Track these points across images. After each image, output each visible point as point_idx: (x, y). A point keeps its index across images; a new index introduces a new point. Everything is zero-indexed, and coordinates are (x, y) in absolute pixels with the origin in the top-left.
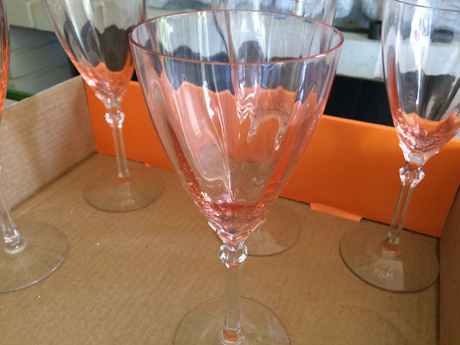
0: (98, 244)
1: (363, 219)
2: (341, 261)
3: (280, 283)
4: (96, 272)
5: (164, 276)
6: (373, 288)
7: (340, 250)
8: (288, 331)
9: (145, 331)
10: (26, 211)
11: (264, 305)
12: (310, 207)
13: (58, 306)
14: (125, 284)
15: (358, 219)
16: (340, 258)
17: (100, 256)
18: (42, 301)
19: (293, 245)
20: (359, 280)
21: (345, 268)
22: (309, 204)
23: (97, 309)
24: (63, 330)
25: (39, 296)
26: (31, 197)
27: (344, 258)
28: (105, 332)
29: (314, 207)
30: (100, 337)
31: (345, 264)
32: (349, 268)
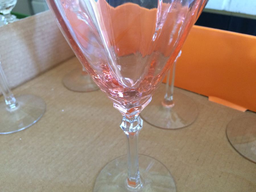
0: (63, 110)
1: (248, 110)
2: (225, 139)
3: (177, 149)
5: (99, 135)
11: (162, 164)
12: (208, 99)
13: (30, 147)
15: (244, 110)
18: (21, 142)
20: (238, 154)
22: (208, 97)
23: (52, 151)
25: (20, 139)
28: (53, 167)
29: (211, 99)
30: (50, 170)
31: (229, 141)
32: (231, 144)
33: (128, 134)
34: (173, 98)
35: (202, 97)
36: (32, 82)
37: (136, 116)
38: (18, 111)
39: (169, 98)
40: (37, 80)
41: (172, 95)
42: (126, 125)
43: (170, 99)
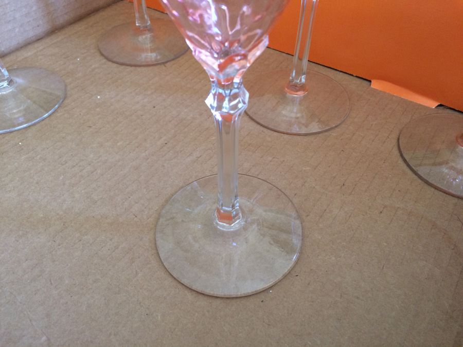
0: (99, 97)
1: (441, 105)
2: (396, 152)
3: (308, 168)
4: (90, 127)
5: (166, 142)
6: (433, 189)
7: (398, 139)
8: (303, 224)
9: (129, 197)
10: (29, 54)
11: (280, 190)
12: (370, 85)
13: (39, 156)
14: (119, 144)
15: (433, 104)
16: (396, 149)
17: (98, 109)
18: (22, 149)
19: (336, 127)
20: (416, 177)
21: (400, 161)
22: (370, 81)
23: (80, 166)
24: (37, 183)
25: (20, 143)
26: (39, 39)
27: (402, 150)
28: (83, 191)
29: (376, 85)
30: (77, 195)
31: (402, 155)
32: (405, 161)
33: (220, 119)
34: (306, 79)
35: (359, 81)
36: (40, 46)
37: (237, 80)
38: (14, 95)
39: (297, 79)
40: (48, 41)
41: (304, 74)
42: (216, 102)
43: (301, 80)
